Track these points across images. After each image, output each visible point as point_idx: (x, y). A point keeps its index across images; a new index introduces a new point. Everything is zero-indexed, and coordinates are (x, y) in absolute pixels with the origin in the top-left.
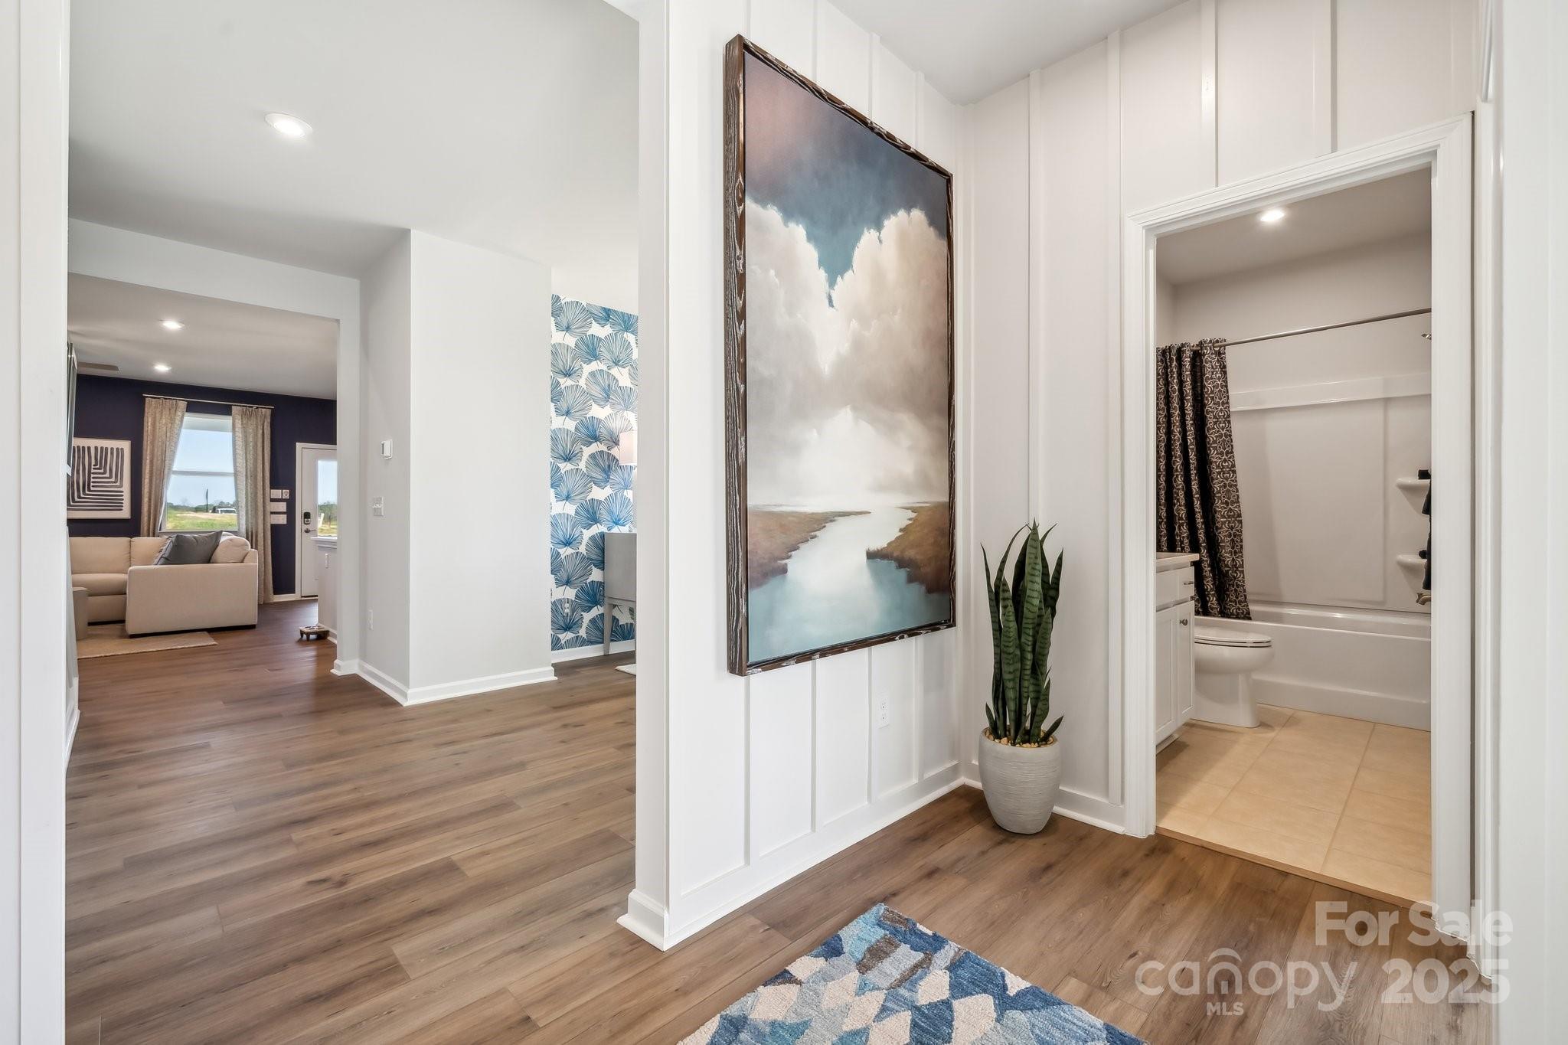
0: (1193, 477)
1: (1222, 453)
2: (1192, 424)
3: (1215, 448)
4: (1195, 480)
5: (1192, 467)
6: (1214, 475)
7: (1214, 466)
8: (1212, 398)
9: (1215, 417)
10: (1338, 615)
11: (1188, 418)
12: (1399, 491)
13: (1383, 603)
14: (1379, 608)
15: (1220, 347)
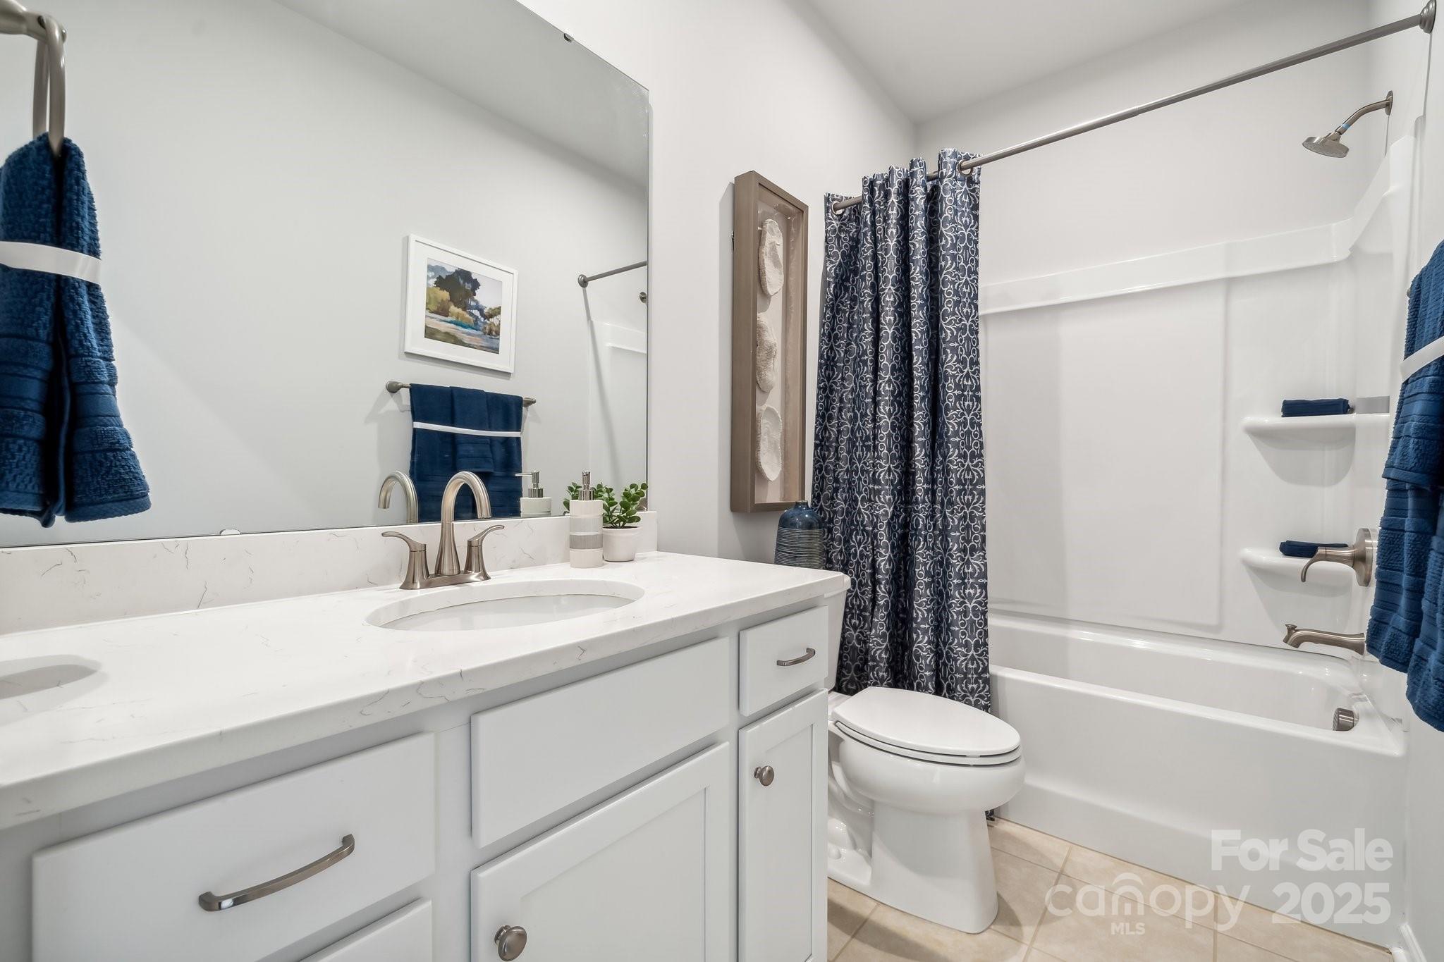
0: (917, 403)
1: (963, 362)
2: (921, 306)
3: (954, 350)
4: (921, 409)
5: (917, 384)
6: (950, 402)
7: (950, 383)
8: (954, 257)
9: (956, 293)
10: (1139, 644)
11: (915, 293)
12: (1247, 438)
13: (1218, 628)
14: (1211, 635)
15: (971, 167)
